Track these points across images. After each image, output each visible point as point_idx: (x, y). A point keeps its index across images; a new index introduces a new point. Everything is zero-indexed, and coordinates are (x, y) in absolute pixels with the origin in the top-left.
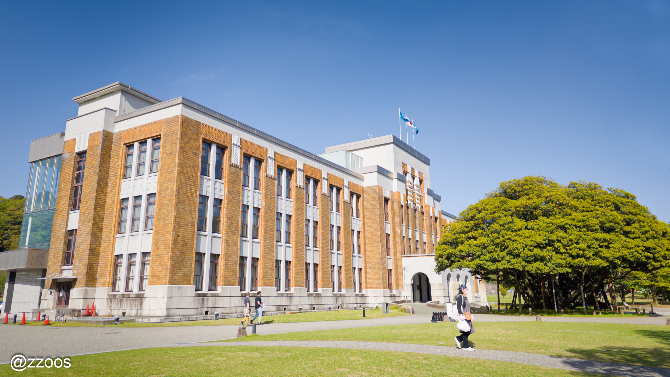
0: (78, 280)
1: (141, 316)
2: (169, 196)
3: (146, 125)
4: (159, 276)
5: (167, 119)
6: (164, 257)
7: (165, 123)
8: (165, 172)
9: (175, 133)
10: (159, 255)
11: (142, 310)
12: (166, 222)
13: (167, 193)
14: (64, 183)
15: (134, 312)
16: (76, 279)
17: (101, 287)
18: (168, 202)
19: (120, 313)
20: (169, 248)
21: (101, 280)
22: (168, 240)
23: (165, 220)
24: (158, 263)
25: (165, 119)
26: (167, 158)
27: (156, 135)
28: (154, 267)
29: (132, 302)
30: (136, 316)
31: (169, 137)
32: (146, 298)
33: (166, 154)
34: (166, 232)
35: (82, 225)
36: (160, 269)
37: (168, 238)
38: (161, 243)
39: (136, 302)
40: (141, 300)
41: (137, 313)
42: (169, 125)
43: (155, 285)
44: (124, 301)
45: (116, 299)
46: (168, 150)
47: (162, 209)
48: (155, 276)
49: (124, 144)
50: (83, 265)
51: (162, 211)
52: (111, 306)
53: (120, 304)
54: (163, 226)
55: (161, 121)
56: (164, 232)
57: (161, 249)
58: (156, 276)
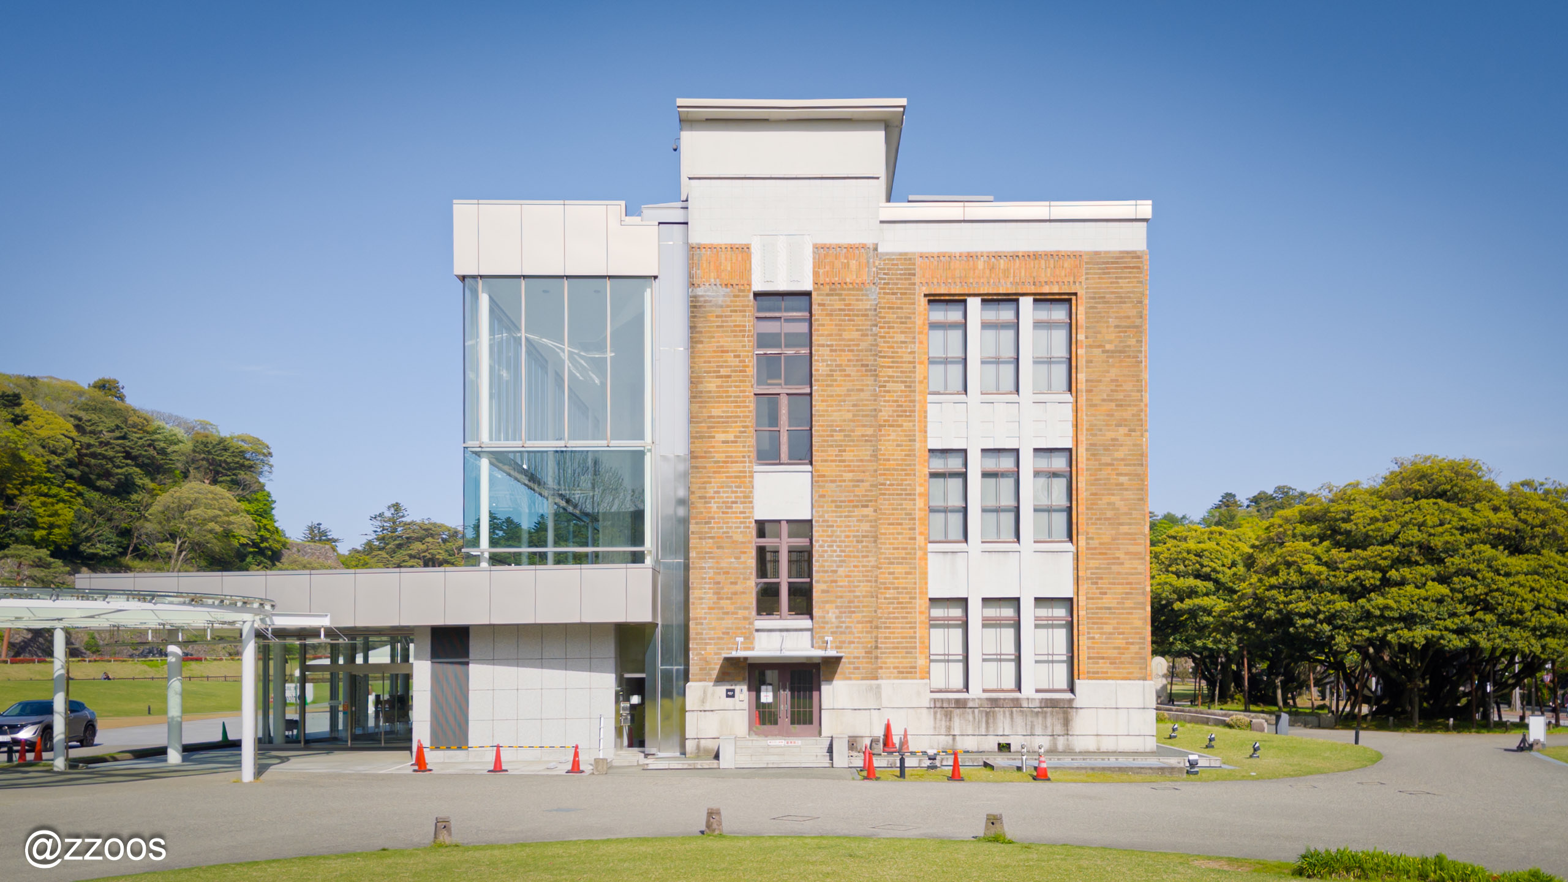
0: (843, 660)
1: (1069, 752)
2: (1125, 465)
3: (1015, 256)
4: (1115, 658)
5: (1097, 253)
6: (1131, 613)
7: (1087, 263)
8: (1104, 400)
9: (1129, 297)
10: (1109, 608)
11: (1070, 737)
12: (1124, 529)
13: (1119, 454)
14: (718, 377)
15: (1042, 742)
16: (838, 660)
17: (897, 678)
18: (1123, 479)
19: (991, 743)
20: (1143, 594)
21: (892, 660)
22: (1140, 574)
23: (1122, 524)
24: (1108, 628)
25: (1087, 253)
26: (1108, 361)
27: (1056, 290)
28: (1097, 636)
29: (1029, 719)
30: (1052, 751)
31: (1112, 308)
32: (1080, 711)
33: (1103, 352)
34: (1126, 554)
35: (833, 511)
36: (1120, 642)
37: (1136, 568)
38: (1114, 578)
39: (1045, 717)
40: (1065, 713)
41: (1055, 744)
42: (1105, 273)
43: (1106, 679)
44: (1000, 716)
45: (968, 710)
46: (1110, 342)
47: (1103, 495)
48: (1103, 658)
49: (925, 295)
50: (858, 622)
51: (1106, 499)
52: (949, 728)
53: (987, 723)
54: (1114, 539)
55: (1076, 256)
56: (1120, 554)
57: (1115, 593)
58: (1108, 658)
